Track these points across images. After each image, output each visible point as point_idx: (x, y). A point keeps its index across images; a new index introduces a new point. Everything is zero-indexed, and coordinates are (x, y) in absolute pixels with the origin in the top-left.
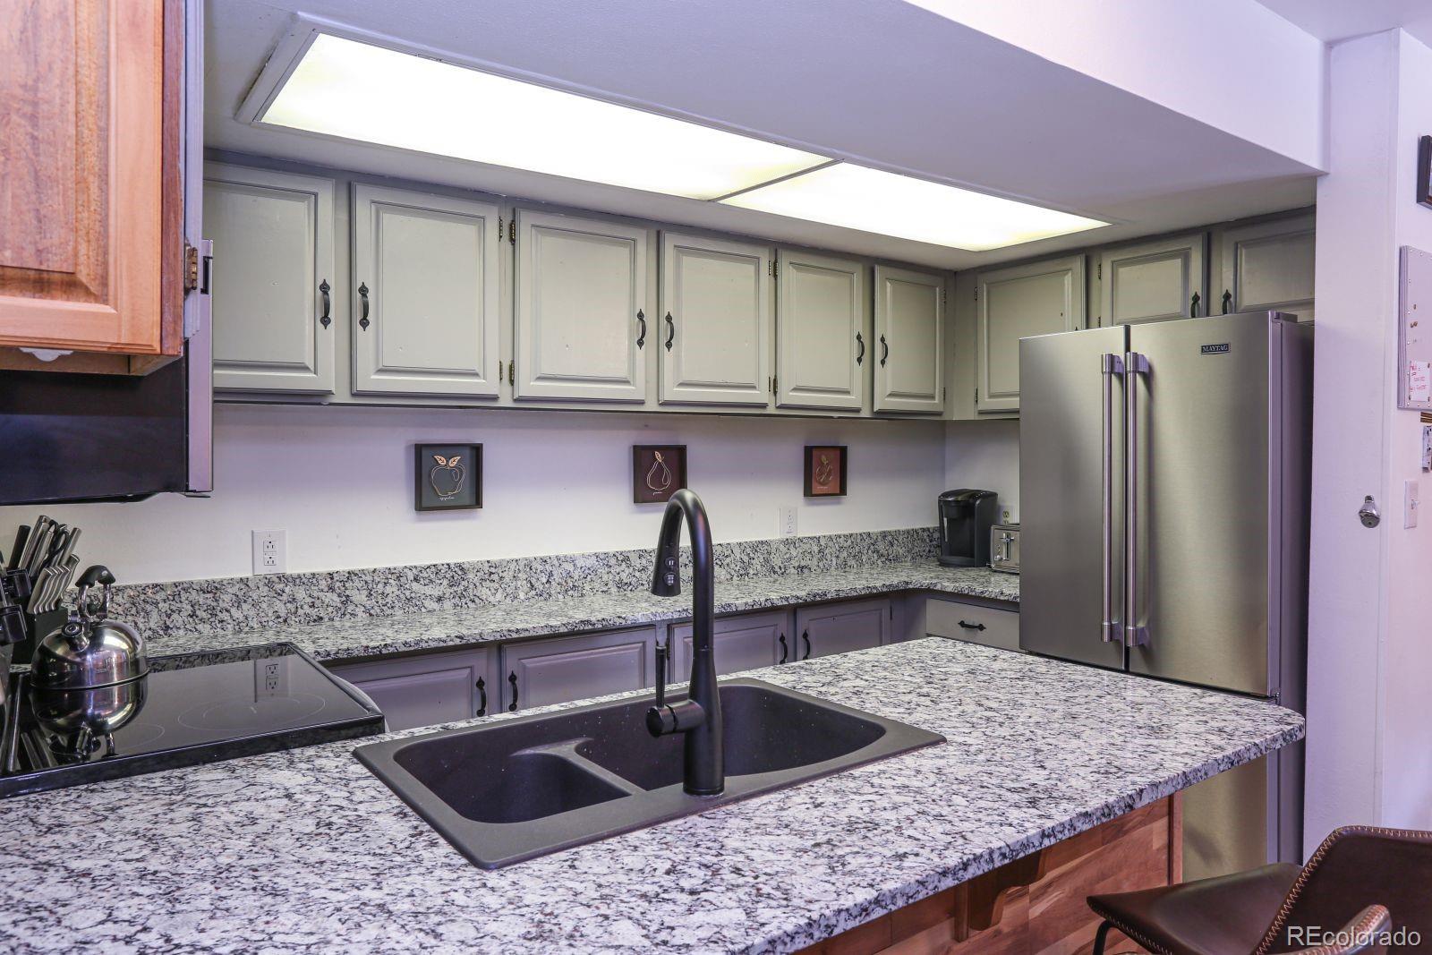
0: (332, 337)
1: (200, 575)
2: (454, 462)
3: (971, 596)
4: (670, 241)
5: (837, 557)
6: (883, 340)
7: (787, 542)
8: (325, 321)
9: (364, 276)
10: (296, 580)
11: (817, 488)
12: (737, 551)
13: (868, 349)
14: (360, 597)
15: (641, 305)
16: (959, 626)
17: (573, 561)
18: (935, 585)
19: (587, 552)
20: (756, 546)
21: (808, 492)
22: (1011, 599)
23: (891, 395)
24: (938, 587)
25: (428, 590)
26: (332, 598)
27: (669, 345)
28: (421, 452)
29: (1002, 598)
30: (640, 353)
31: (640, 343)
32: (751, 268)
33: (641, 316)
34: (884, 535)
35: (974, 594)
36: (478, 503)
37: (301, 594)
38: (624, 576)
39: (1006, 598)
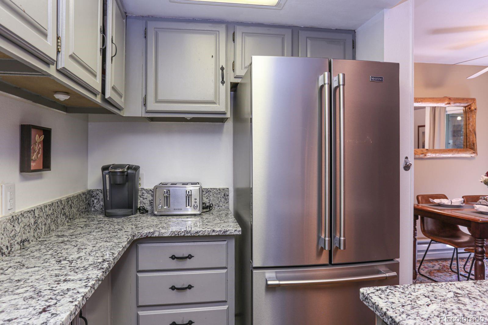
3: (187, 236)
5: (45, 224)
16: (171, 259)
18: (153, 233)
22: (221, 233)
24: (156, 234)
29: (214, 234)
35: (189, 234)
39: (217, 234)
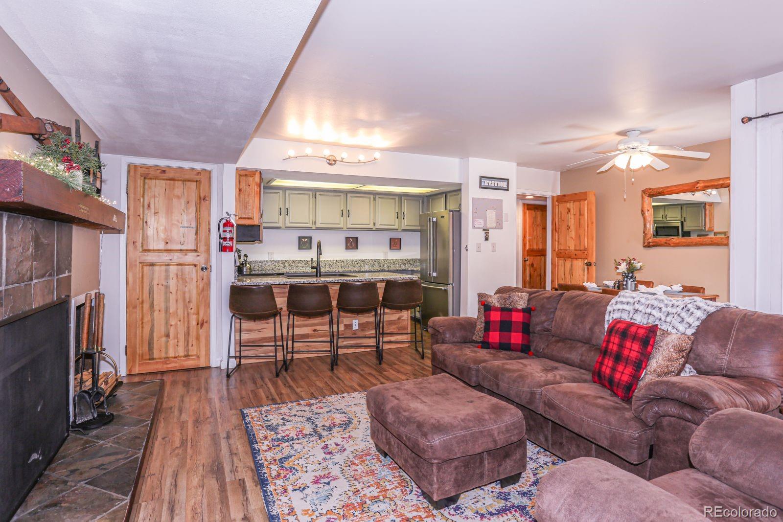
0: (281, 217)
1: (260, 259)
2: (306, 240)
4: (349, 195)
6: (403, 213)
7: (384, 260)
8: (281, 214)
9: (287, 206)
10: (276, 261)
11: (392, 247)
12: (371, 261)
13: (399, 216)
14: (287, 266)
15: (342, 208)
17: (331, 261)
19: (334, 259)
20: (375, 261)
21: (390, 249)
23: (406, 226)
25: (300, 265)
26: (282, 265)
27: (349, 216)
28: (300, 238)
30: (342, 218)
31: (342, 216)
32: (368, 199)
33: (342, 211)
34: (412, 260)
36: (311, 249)
37: (277, 264)
38: (342, 265)
